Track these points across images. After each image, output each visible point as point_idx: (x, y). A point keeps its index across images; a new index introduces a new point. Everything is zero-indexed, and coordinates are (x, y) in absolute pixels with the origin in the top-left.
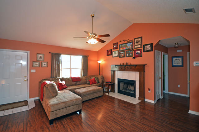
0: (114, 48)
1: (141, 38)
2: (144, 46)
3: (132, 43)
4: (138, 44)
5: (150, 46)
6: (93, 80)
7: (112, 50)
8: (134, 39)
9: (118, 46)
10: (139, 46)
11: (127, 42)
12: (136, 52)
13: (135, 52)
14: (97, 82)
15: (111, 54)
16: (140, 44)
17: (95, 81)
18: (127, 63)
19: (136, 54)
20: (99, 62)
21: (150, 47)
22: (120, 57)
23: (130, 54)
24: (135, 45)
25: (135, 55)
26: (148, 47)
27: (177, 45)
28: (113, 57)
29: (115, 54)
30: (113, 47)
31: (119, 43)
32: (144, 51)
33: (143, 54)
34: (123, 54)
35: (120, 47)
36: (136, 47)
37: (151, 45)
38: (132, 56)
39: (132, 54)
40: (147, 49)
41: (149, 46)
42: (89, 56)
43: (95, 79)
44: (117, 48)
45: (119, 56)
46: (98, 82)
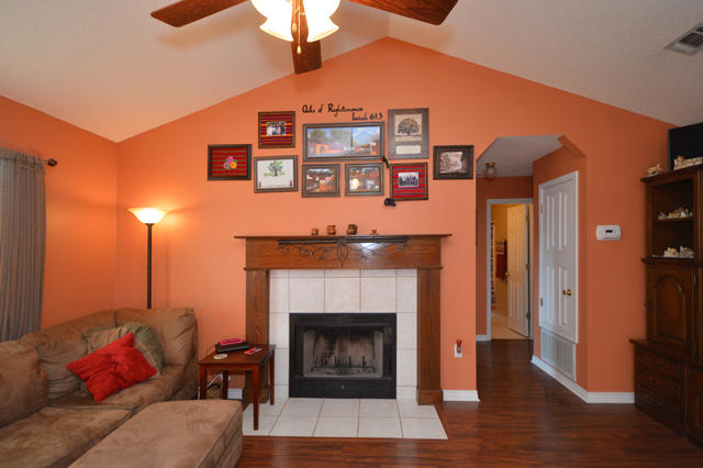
0: (266, 142)
1: (425, 112)
2: (439, 150)
3: (378, 129)
4: (410, 139)
5: (463, 155)
6: (120, 359)
7: (247, 148)
8: (393, 113)
9: (291, 129)
10: (417, 150)
11: (350, 120)
12: (400, 175)
13: (394, 177)
14: (152, 361)
15: (245, 173)
16: (420, 139)
17: (137, 357)
18: (354, 228)
19: (402, 183)
20: (146, 215)
21: (462, 159)
22: (307, 194)
23: (370, 183)
24: (397, 139)
25: (394, 186)
26: (455, 161)
27: (491, 171)
28: (259, 191)
29: (275, 172)
30: (262, 130)
31: (301, 119)
32: (438, 176)
33: (434, 186)
34: (328, 179)
35: (306, 141)
36: (400, 150)
37: (467, 151)
38: (381, 192)
39: (380, 181)
40: (449, 165)
41: (461, 153)
42: (52, 163)
43: (131, 341)
44: (286, 141)
45: (303, 187)
46: (166, 364)
